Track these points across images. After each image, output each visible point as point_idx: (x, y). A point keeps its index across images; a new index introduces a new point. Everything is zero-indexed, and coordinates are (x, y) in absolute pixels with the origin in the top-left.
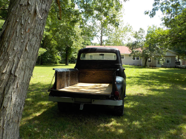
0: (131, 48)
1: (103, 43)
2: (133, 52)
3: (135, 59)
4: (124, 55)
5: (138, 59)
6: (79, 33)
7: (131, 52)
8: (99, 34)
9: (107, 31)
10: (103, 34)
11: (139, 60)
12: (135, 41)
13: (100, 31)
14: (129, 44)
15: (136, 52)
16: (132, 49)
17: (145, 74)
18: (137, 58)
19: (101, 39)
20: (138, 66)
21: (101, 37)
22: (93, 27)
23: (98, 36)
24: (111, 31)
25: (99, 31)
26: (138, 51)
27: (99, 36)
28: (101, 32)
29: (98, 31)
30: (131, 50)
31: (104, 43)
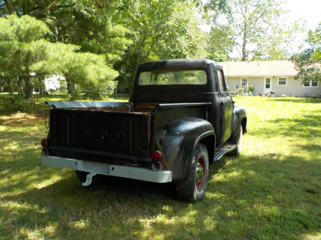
0: (300, 64)
1: (247, 56)
2: (302, 71)
3: (309, 85)
4: (286, 78)
5: (315, 84)
6: (198, 39)
7: (299, 71)
8: (240, 40)
9: (257, 33)
10: (247, 39)
11: (318, 86)
12: (308, 49)
13: (242, 33)
14: (295, 56)
15: (308, 70)
16: (301, 66)
17: (316, 114)
18: (313, 83)
19: (243, 49)
20: (314, 98)
21: (244, 45)
22: (228, 28)
23: (237, 43)
24: (263, 32)
25: (240, 34)
26: (313, 70)
27: (239, 43)
28: (243, 36)
29: (237, 33)
30: (298, 68)
31: (250, 57)
